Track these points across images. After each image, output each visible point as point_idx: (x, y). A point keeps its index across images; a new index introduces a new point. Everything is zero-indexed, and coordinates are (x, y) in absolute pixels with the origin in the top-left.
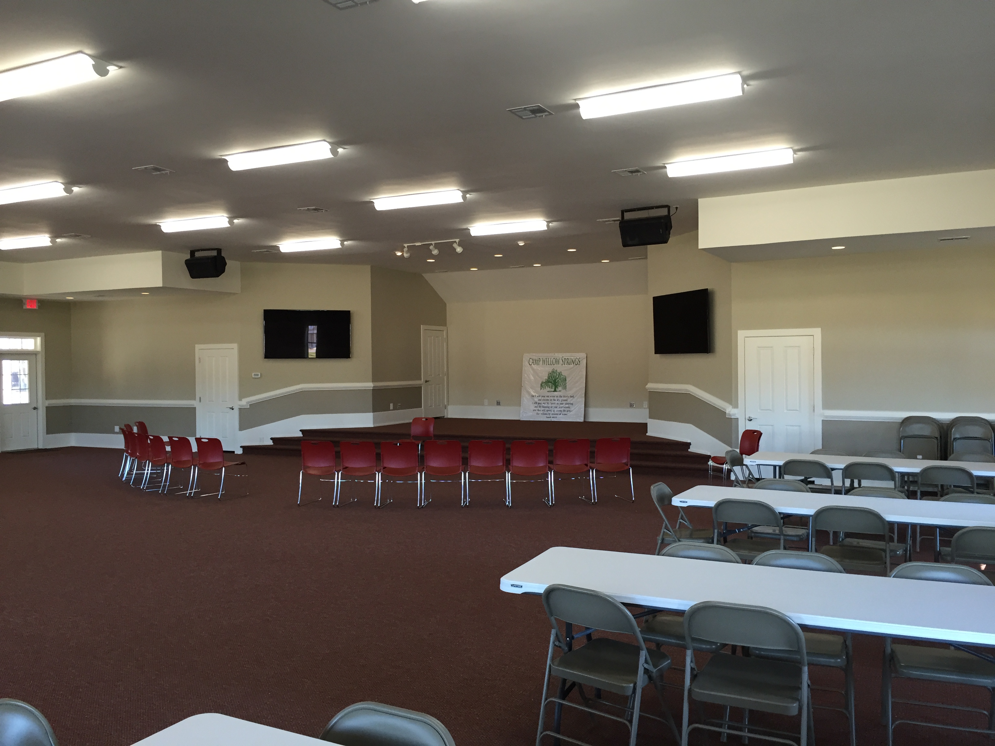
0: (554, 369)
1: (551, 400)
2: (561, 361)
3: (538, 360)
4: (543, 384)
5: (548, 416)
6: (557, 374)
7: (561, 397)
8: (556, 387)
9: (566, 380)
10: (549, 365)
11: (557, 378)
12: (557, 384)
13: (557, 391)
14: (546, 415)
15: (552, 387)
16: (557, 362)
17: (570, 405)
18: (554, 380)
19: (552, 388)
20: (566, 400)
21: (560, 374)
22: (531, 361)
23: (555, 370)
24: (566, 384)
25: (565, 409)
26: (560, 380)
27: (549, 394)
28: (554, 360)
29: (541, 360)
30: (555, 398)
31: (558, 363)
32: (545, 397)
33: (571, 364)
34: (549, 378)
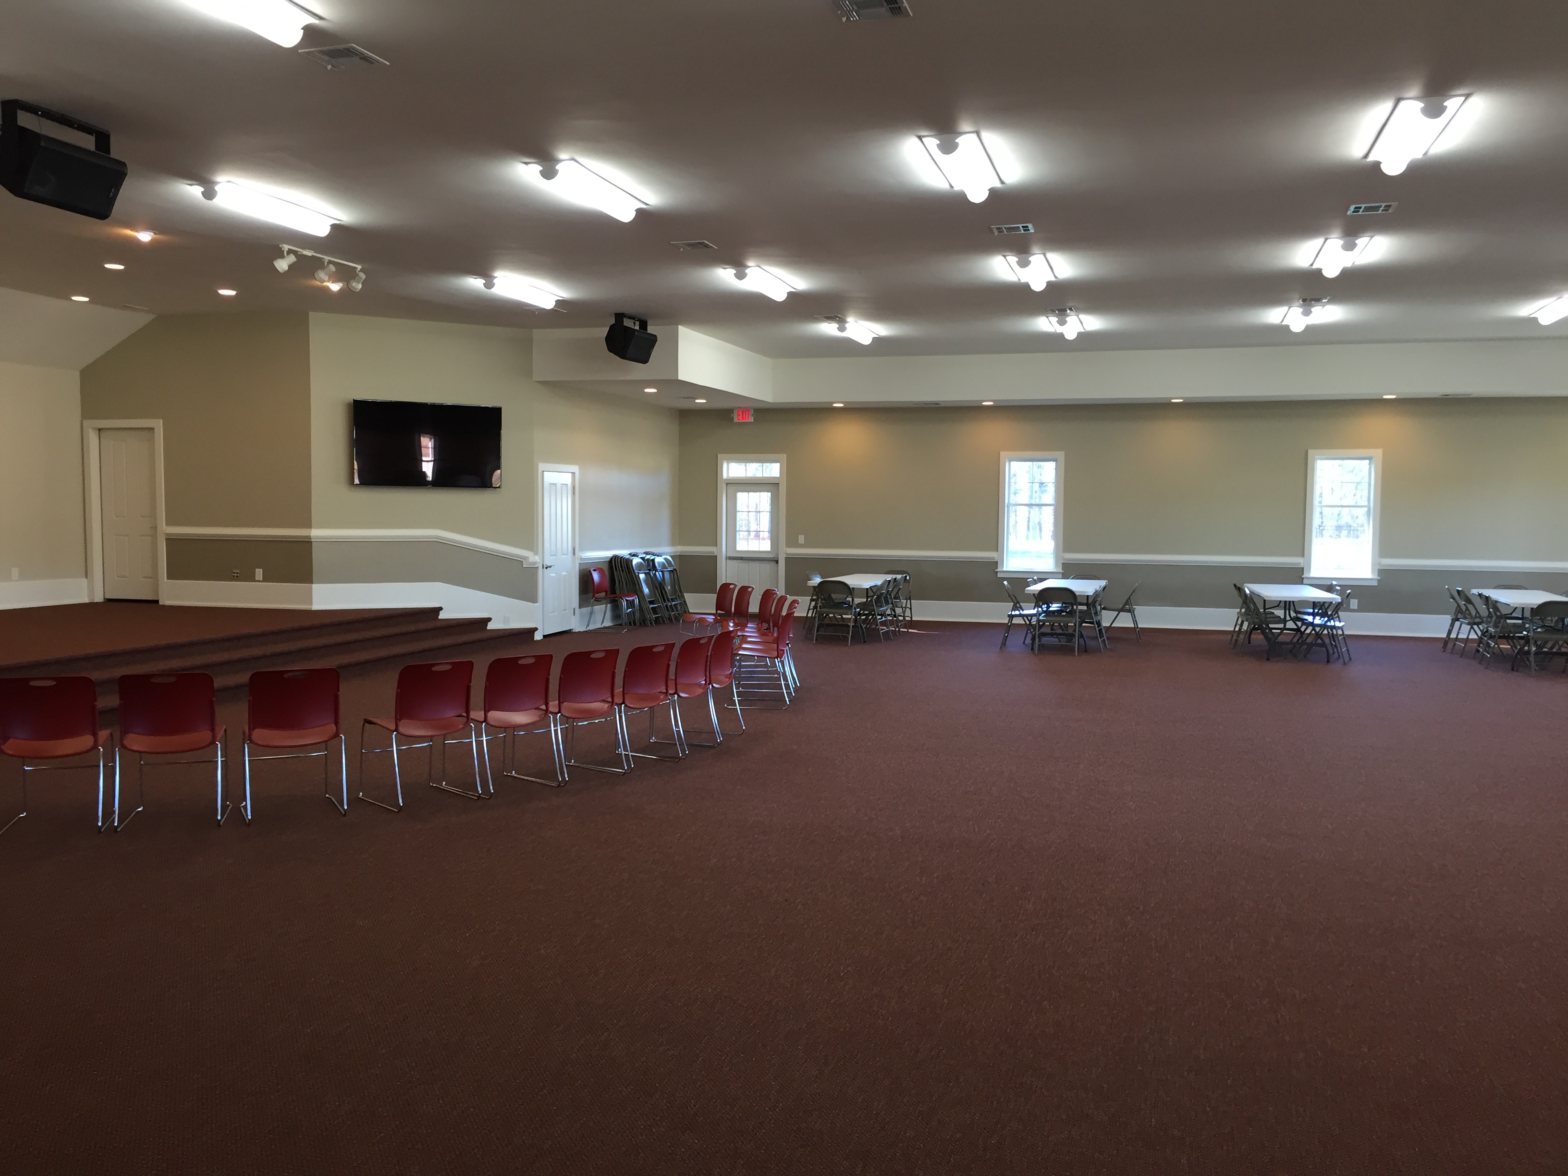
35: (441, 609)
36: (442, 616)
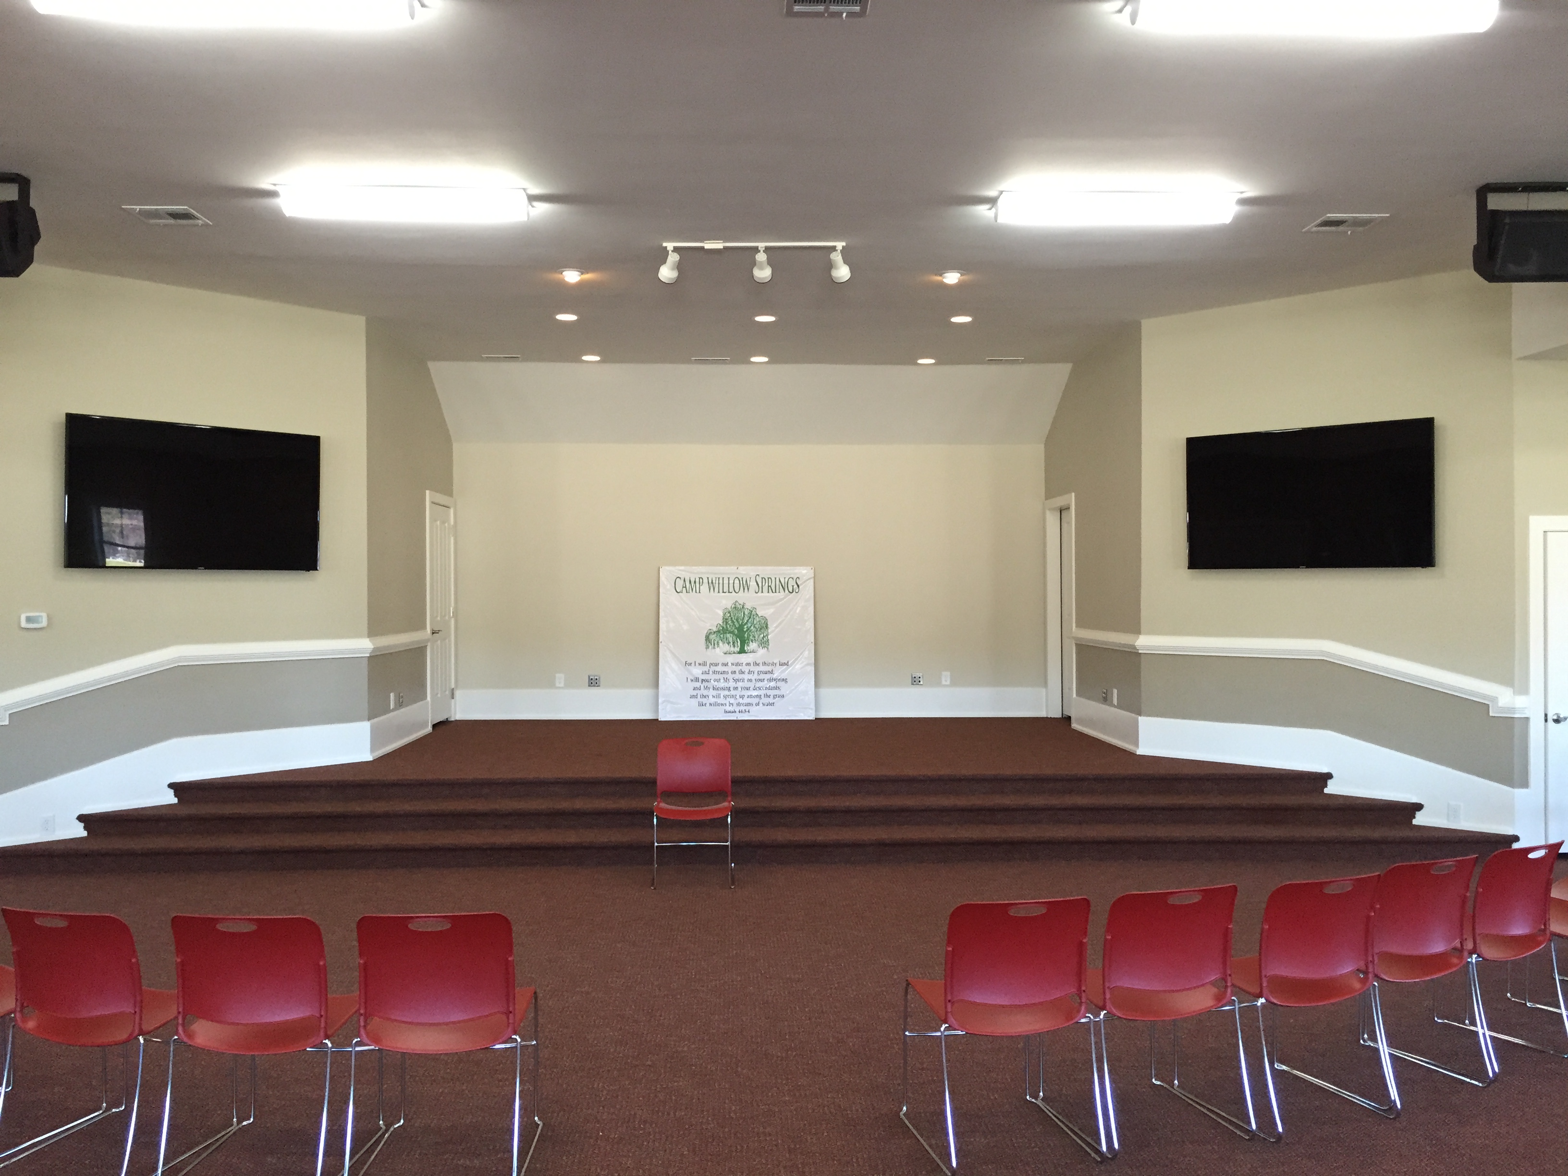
0: (736, 601)
1: (734, 672)
2: (753, 584)
3: (697, 580)
4: (712, 637)
5: (728, 708)
6: (746, 613)
7: (758, 665)
8: (743, 643)
9: (767, 627)
10: (723, 592)
11: (746, 623)
12: (746, 636)
13: (747, 653)
14: (724, 707)
15: (733, 643)
16: (745, 586)
17: (779, 684)
18: (737, 626)
19: (734, 646)
20: (772, 672)
21: (752, 614)
22: (680, 583)
23: (740, 604)
24: (767, 635)
25: (769, 692)
26: (752, 627)
27: (730, 659)
28: (737, 581)
29: (705, 581)
30: (746, 669)
31: (746, 588)
32: (716, 665)
33: (777, 591)
34: (725, 620)
35: (1329, 776)
36: (1332, 788)
